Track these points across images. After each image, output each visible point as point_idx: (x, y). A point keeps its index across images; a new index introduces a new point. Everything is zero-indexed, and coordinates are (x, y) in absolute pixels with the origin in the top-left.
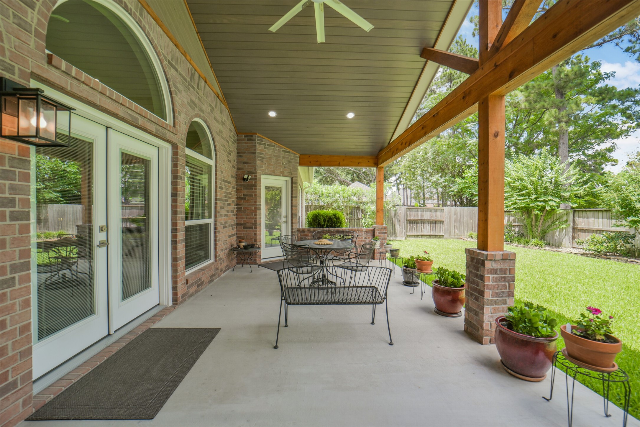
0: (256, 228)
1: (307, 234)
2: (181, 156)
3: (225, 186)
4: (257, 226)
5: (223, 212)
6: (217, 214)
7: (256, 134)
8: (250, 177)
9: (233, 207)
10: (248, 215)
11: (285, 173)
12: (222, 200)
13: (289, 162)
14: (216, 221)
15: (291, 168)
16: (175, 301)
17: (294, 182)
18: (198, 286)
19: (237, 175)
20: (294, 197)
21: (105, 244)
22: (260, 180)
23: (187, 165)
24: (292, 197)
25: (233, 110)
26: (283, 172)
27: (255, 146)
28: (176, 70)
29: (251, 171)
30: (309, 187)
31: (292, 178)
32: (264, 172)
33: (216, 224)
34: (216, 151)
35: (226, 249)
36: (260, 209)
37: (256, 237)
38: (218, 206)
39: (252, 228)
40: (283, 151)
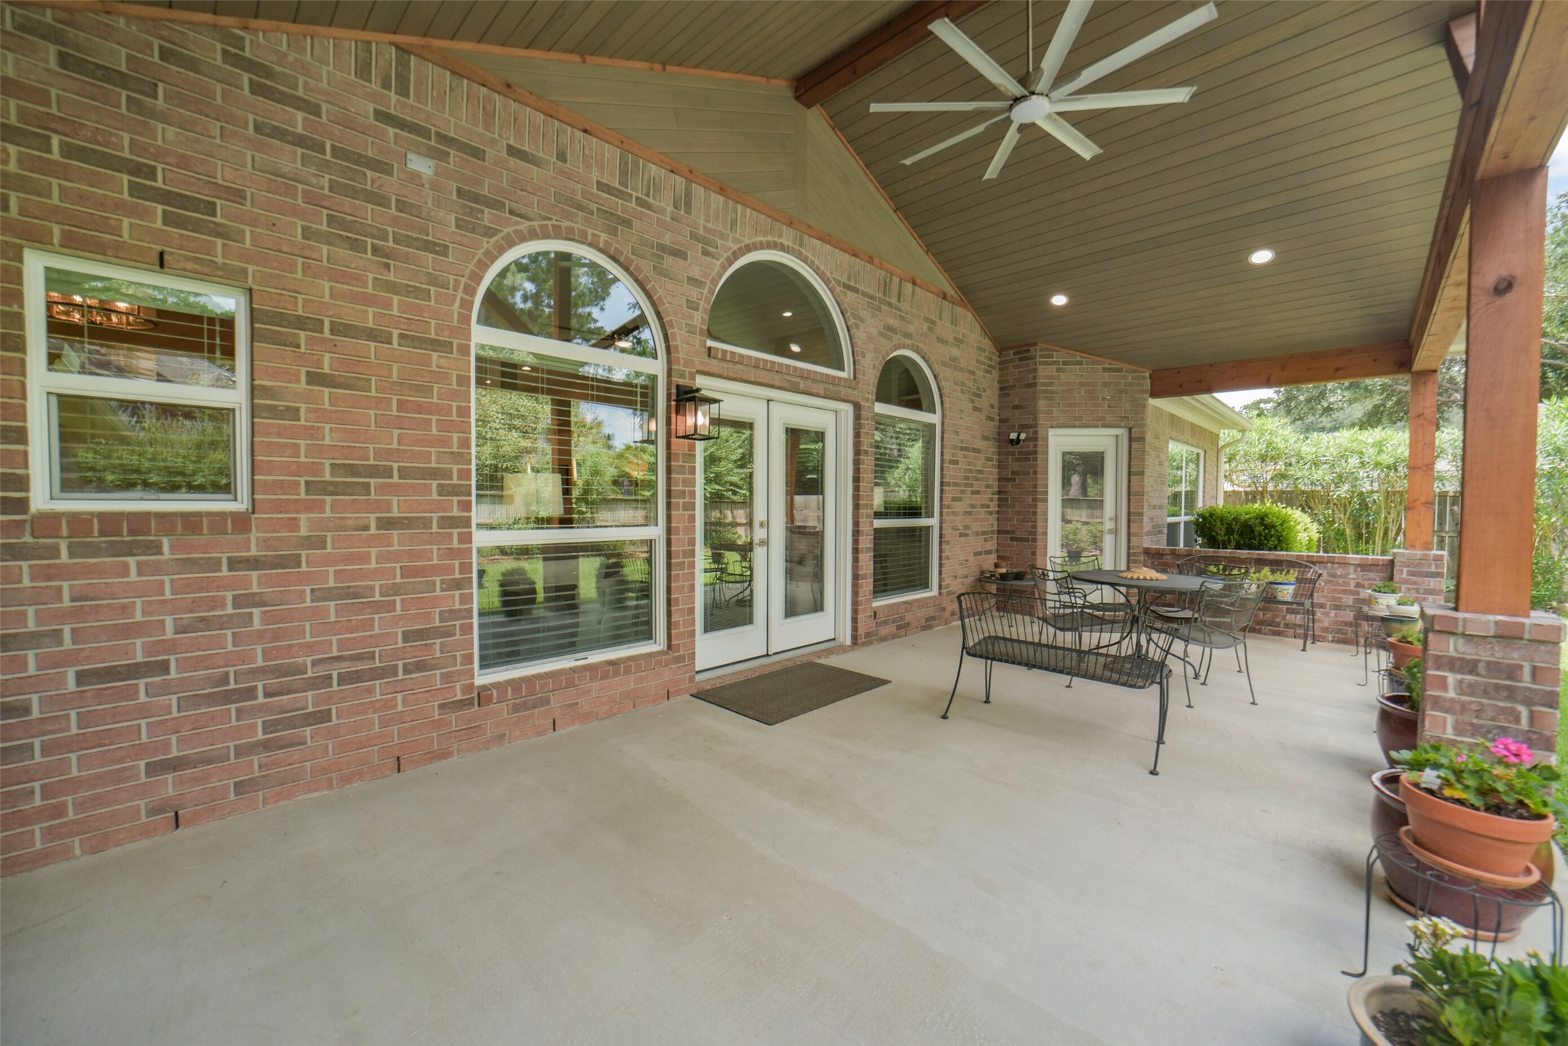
0: (1035, 540)
1: (1170, 561)
2: (868, 419)
3: (965, 457)
4: (1038, 537)
5: (960, 507)
6: (945, 511)
7: (1036, 344)
8: (1023, 436)
9: (988, 497)
10: (1019, 513)
11: (1109, 418)
12: (956, 484)
13: (1122, 392)
14: (941, 523)
15: (1128, 407)
16: (855, 638)
17: (1136, 440)
18: (899, 628)
19: (999, 434)
20: (1134, 472)
21: (765, 543)
22: (1046, 439)
23: (877, 429)
24: (1130, 474)
25: (980, 311)
26: (1103, 419)
27: (1035, 370)
28: (856, 290)
29: (1027, 422)
30: (1238, 441)
31: (1130, 429)
32: (1055, 423)
33: (941, 528)
34: (941, 396)
35: (967, 577)
36: (1046, 501)
37: (1035, 560)
38: (947, 495)
39: (1027, 540)
40: (1105, 370)
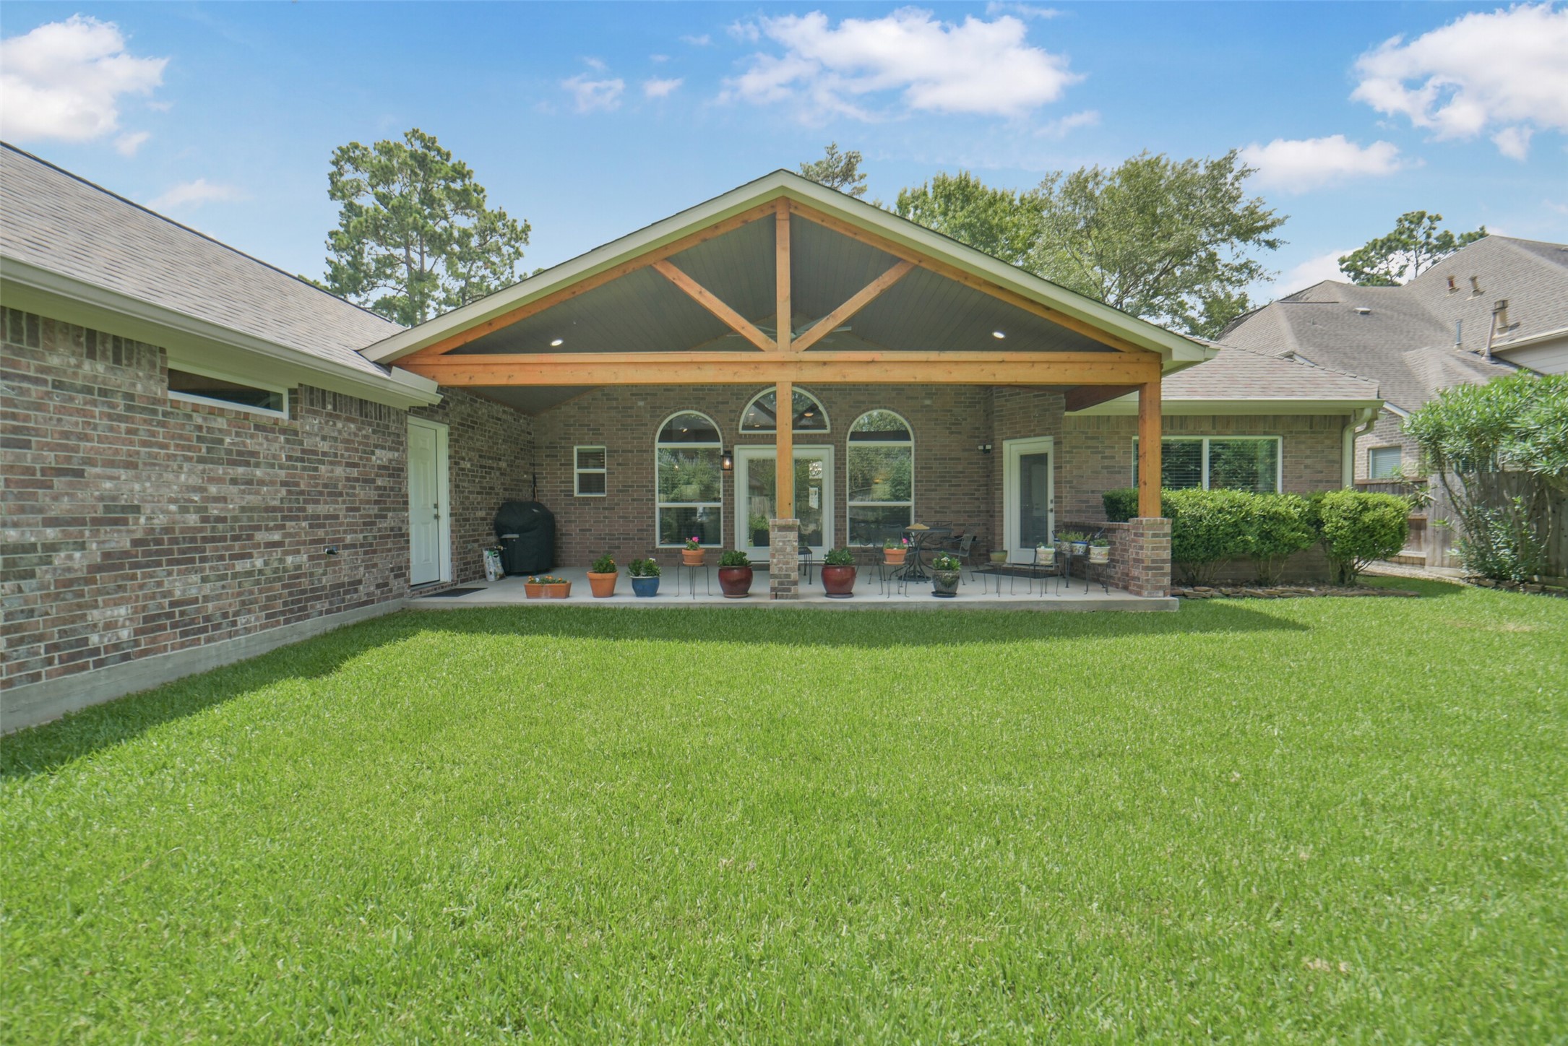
0: (995, 517)
3: (940, 464)
4: (996, 514)
8: (988, 447)
10: (992, 499)
11: (1038, 430)
13: (1046, 410)
14: (916, 504)
15: (1051, 420)
20: (1057, 467)
22: (1002, 449)
24: (1054, 468)
26: (1034, 430)
27: (993, 403)
29: (990, 437)
31: (1057, 435)
32: (1006, 437)
33: (916, 508)
34: (913, 430)
36: (1001, 489)
40: (1035, 396)
